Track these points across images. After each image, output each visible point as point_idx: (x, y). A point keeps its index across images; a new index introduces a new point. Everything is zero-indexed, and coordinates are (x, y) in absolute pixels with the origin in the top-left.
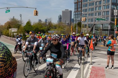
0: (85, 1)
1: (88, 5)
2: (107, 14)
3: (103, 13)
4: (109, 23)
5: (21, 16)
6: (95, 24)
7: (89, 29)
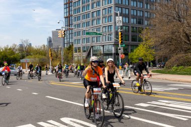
0: (77, 12)
1: (81, 17)
2: (109, 30)
3: (104, 28)
4: (113, 43)
6: (93, 46)
7: (85, 55)
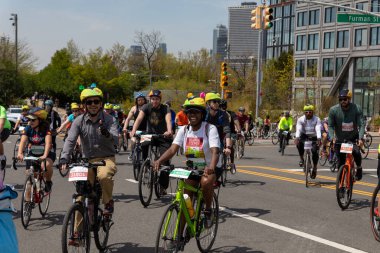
5: (15, 24)
6: (356, 58)
